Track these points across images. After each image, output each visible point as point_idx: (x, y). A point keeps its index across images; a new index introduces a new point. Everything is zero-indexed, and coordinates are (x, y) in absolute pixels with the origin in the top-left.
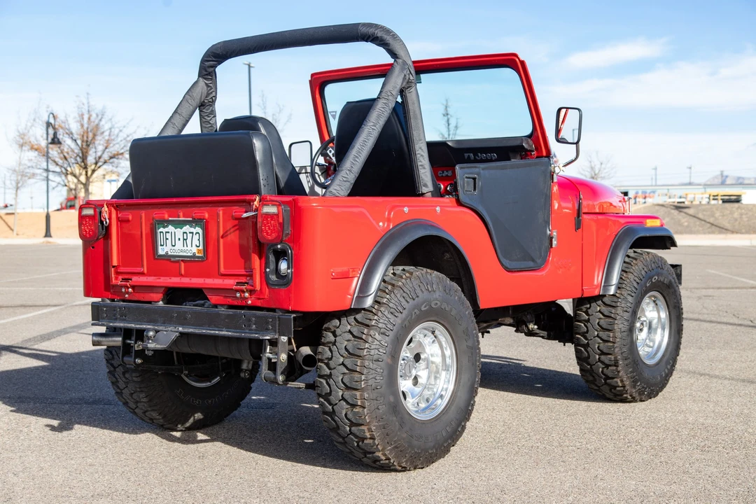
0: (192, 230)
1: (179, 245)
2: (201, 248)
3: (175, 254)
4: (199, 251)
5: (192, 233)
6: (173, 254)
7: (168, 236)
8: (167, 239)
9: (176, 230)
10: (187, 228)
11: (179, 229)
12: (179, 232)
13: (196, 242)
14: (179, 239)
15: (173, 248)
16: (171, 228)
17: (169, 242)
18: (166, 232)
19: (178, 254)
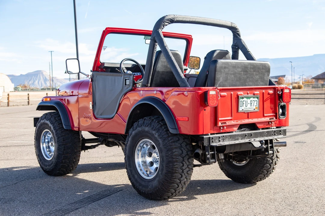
0: (254, 99)
1: (249, 106)
2: (257, 106)
3: (247, 110)
4: (256, 108)
5: (254, 101)
6: (245, 110)
7: (244, 102)
8: (243, 104)
9: (247, 100)
10: (252, 99)
11: (248, 99)
12: (249, 101)
13: (255, 104)
14: (249, 104)
15: (246, 107)
16: (245, 99)
17: (244, 105)
18: (243, 101)
19: (248, 110)
